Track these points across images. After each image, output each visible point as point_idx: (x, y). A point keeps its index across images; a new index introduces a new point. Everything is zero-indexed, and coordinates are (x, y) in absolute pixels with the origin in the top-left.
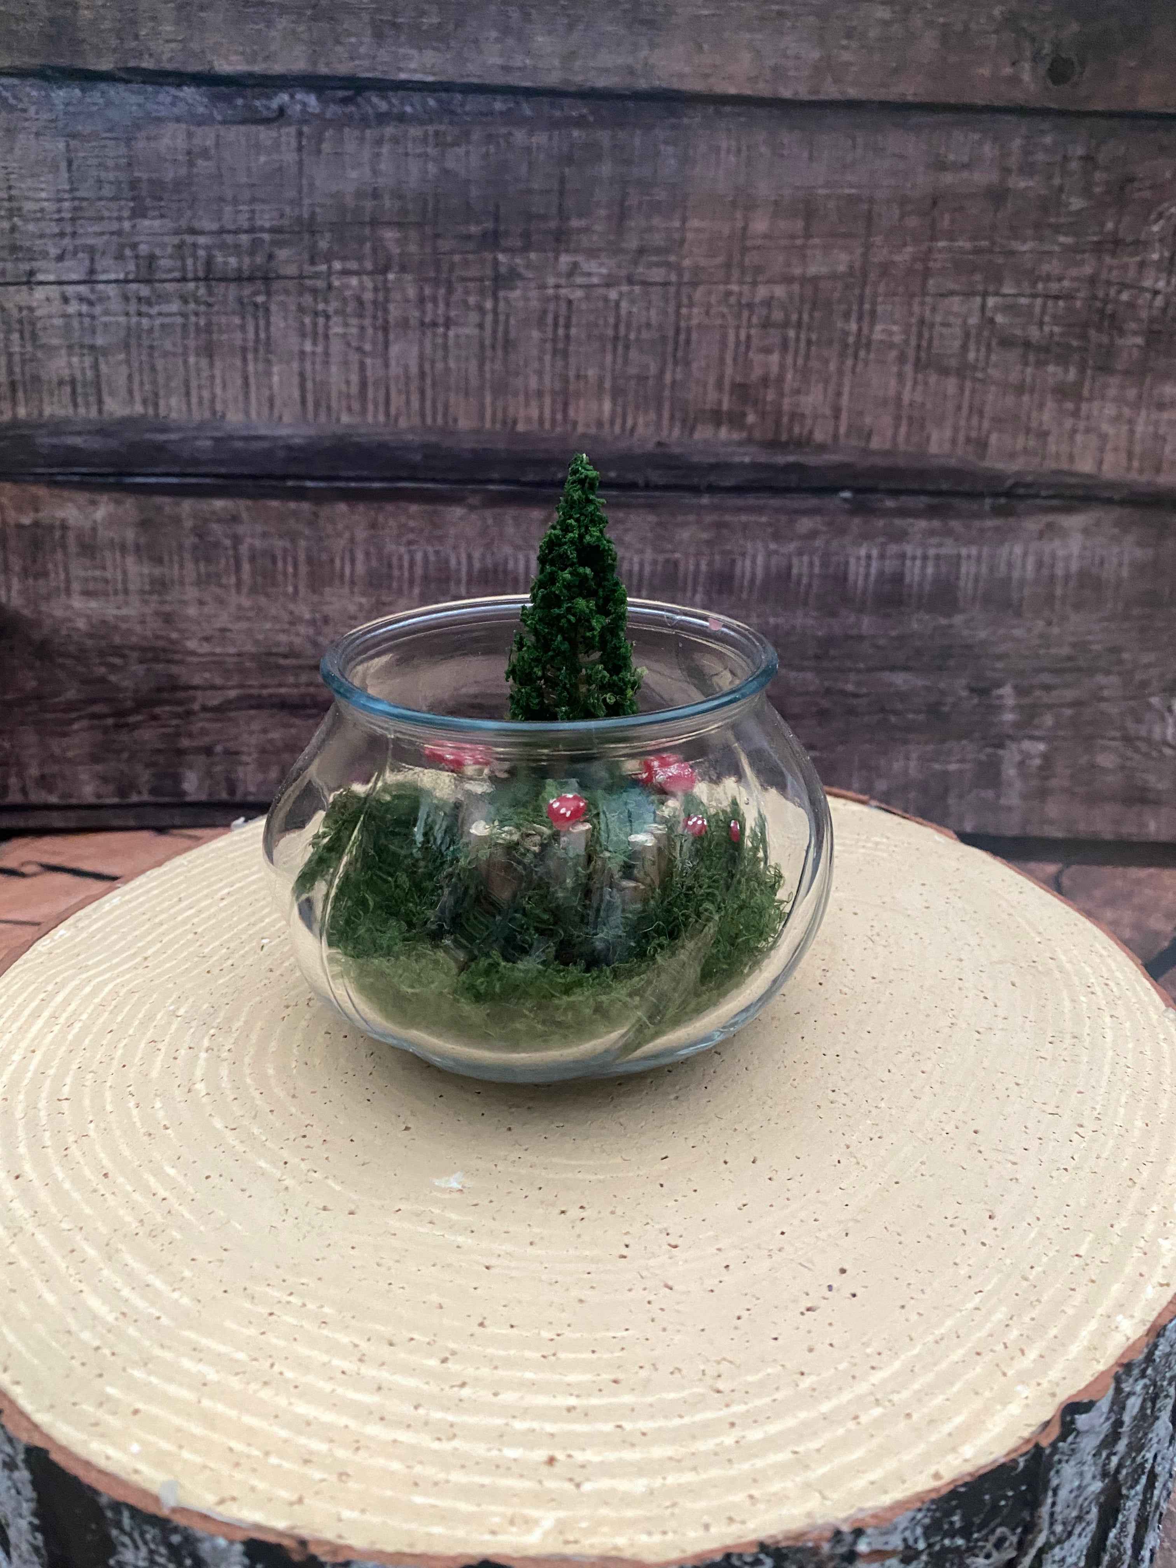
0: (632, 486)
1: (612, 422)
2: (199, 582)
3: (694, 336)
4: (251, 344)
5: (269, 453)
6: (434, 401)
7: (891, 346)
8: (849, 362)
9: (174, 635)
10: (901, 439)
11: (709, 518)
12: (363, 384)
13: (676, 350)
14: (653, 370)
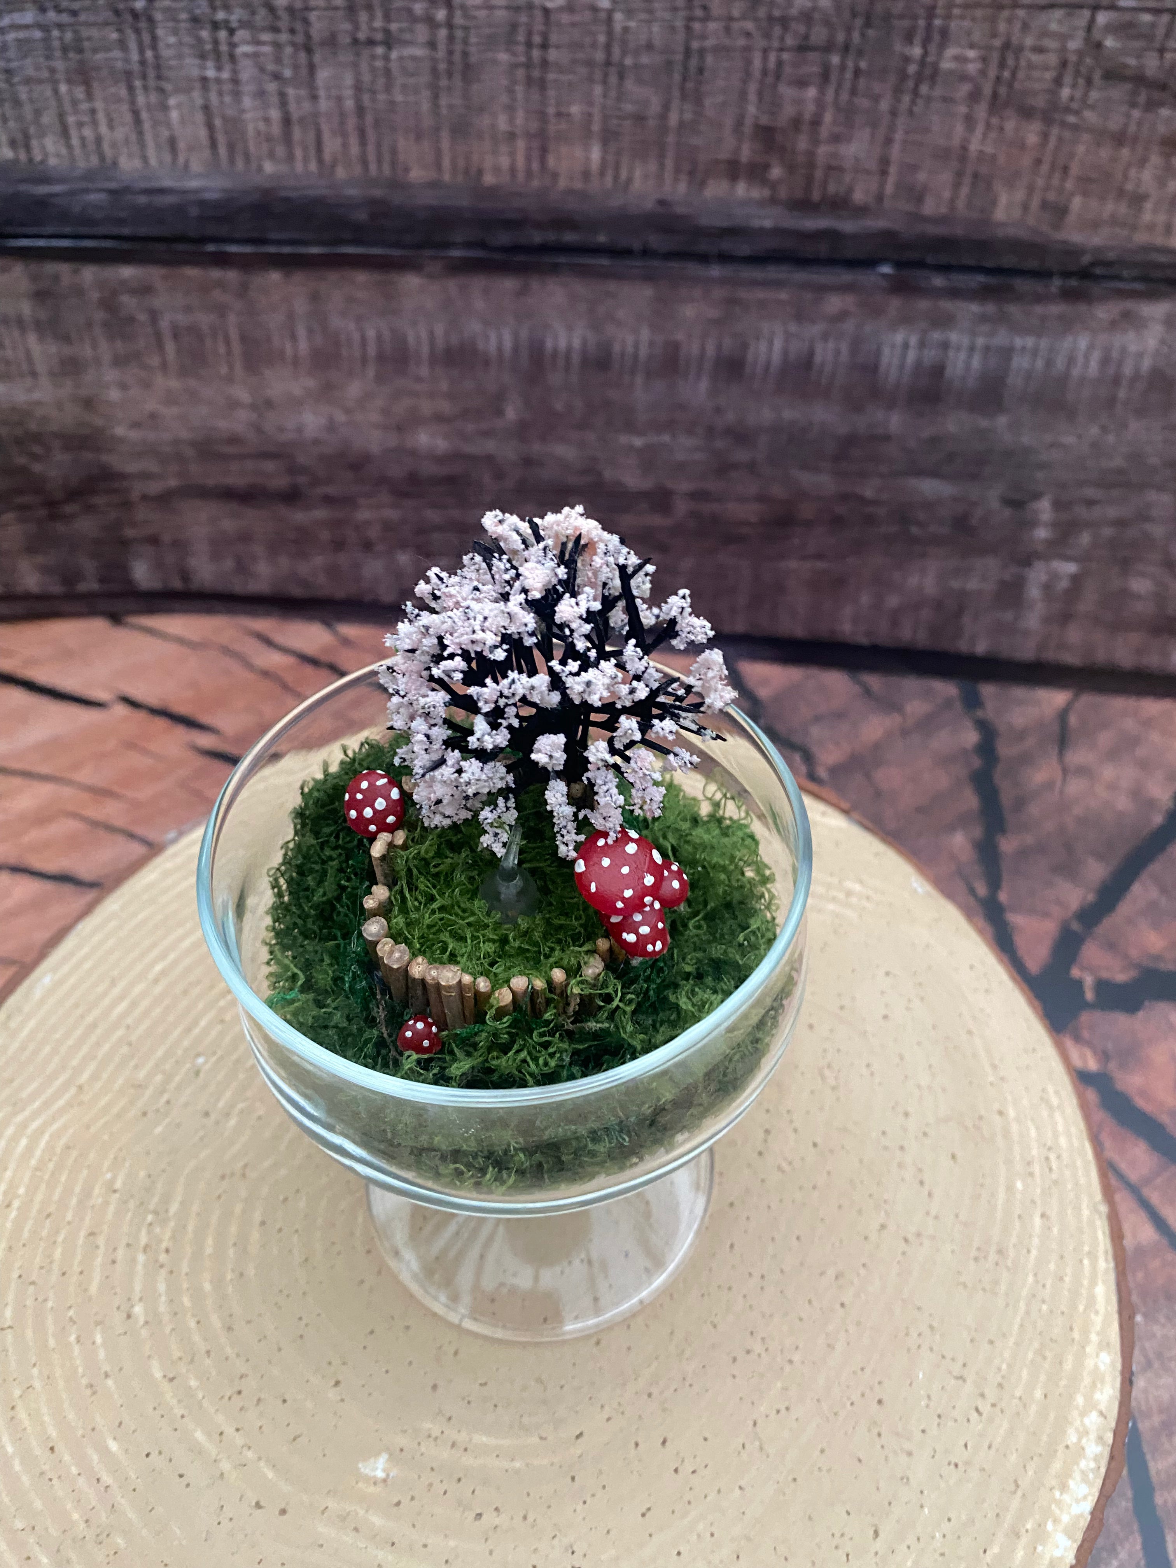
0: (626, 253)
1: (602, 173)
2: (118, 362)
3: (709, 59)
4: (136, 67)
5: (180, 210)
6: (379, 145)
7: (964, 78)
8: (906, 99)
9: (99, 422)
10: (961, 204)
11: (718, 293)
12: (287, 121)
13: (685, 79)
14: (655, 107)
